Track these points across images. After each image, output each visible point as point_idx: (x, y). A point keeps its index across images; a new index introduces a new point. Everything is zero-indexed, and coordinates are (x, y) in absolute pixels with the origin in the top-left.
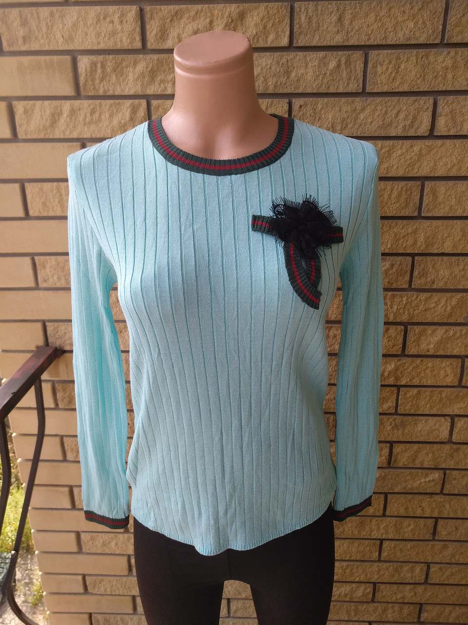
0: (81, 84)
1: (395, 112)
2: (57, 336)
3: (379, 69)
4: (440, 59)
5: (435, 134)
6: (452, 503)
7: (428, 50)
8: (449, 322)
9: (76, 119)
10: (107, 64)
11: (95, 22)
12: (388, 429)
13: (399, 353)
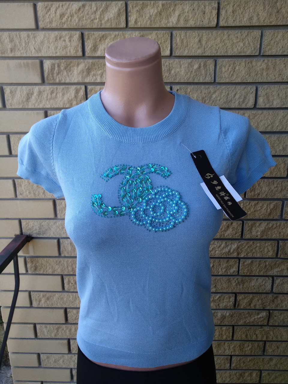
0: (46, 76)
1: (233, 94)
2: (28, 228)
3: (223, 69)
4: (259, 64)
5: (257, 107)
6: (274, 331)
7: (252, 59)
8: (269, 218)
9: (42, 96)
10: (61, 64)
11: (54, 40)
12: (234, 285)
13: (239, 237)
